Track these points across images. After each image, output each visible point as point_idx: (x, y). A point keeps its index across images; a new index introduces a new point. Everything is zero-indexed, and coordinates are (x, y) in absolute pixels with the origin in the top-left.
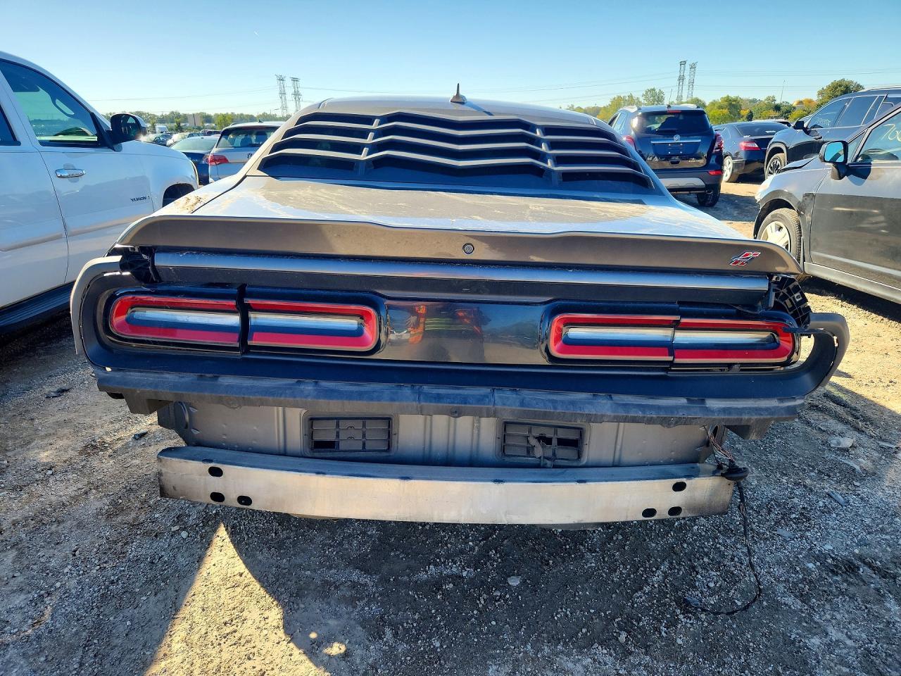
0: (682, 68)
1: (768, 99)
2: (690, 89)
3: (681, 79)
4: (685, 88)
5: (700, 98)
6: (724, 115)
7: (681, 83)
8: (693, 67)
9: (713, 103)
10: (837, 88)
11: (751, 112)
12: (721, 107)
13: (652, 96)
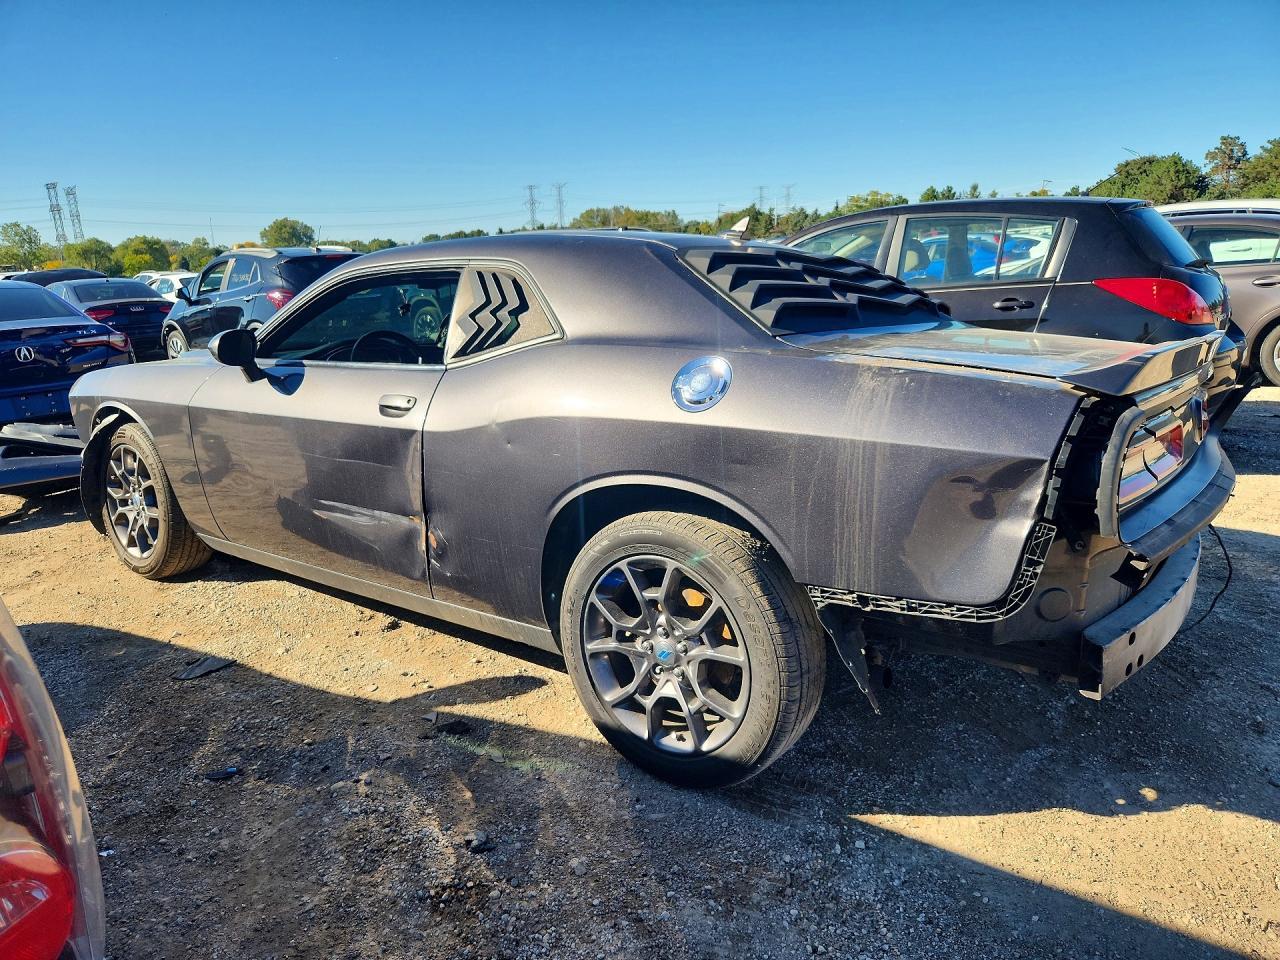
0: (53, 193)
1: (197, 241)
2: (77, 225)
3: (55, 209)
4: (67, 223)
5: (100, 239)
6: (146, 262)
7: (57, 217)
8: (70, 192)
9: (125, 246)
10: (281, 229)
11: (184, 259)
12: (137, 252)
13: (16, 234)
